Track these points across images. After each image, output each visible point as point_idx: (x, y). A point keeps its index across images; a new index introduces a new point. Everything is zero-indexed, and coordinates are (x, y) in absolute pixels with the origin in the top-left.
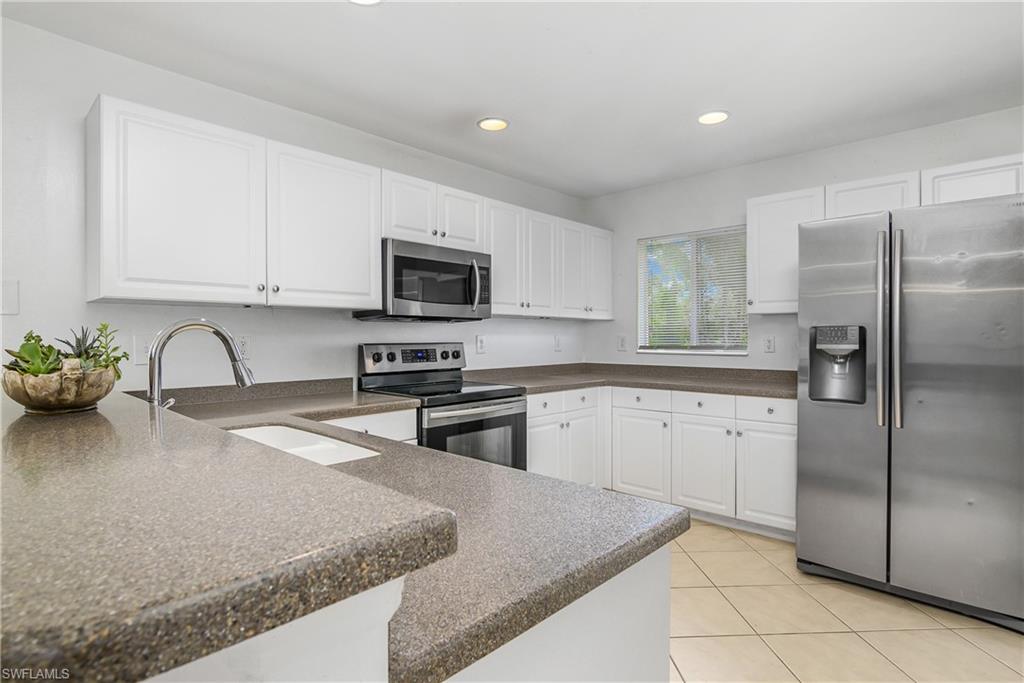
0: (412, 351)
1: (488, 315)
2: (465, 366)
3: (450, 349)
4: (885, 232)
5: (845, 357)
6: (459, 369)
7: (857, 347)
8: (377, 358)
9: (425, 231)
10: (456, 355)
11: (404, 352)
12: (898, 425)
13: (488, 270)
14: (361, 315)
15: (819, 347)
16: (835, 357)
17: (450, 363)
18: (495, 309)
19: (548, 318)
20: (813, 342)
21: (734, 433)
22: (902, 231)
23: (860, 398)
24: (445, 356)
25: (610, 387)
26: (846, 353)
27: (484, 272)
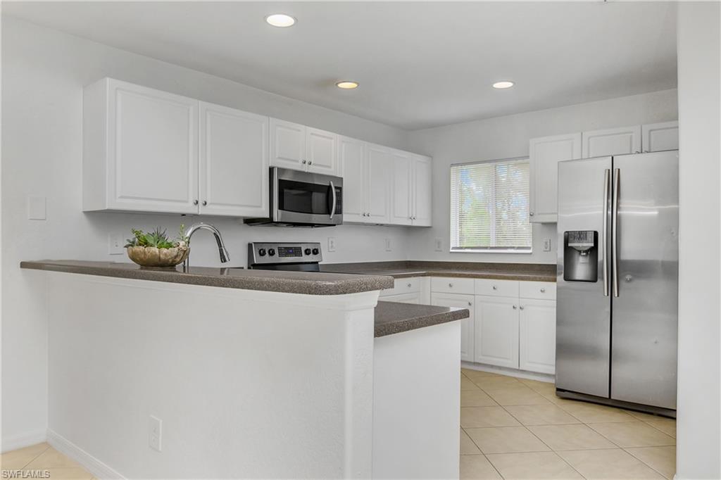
0: (285, 248)
1: (340, 223)
2: (321, 261)
3: (311, 248)
4: (609, 170)
5: (586, 252)
6: (317, 263)
7: (592, 245)
8: (262, 253)
9: (297, 161)
10: (316, 252)
11: (280, 249)
12: (616, 295)
13: (340, 189)
14: (250, 221)
15: (570, 245)
16: (580, 252)
17: (311, 258)
18: (346, 217)
19: (382, 225)
20: (566, 242)
21: (518, 308)
22: (619, 170)
23: (594, 279)
24: (307, 252)
25: (430, 277)
26: (586, 249)
27: (338, 191)
